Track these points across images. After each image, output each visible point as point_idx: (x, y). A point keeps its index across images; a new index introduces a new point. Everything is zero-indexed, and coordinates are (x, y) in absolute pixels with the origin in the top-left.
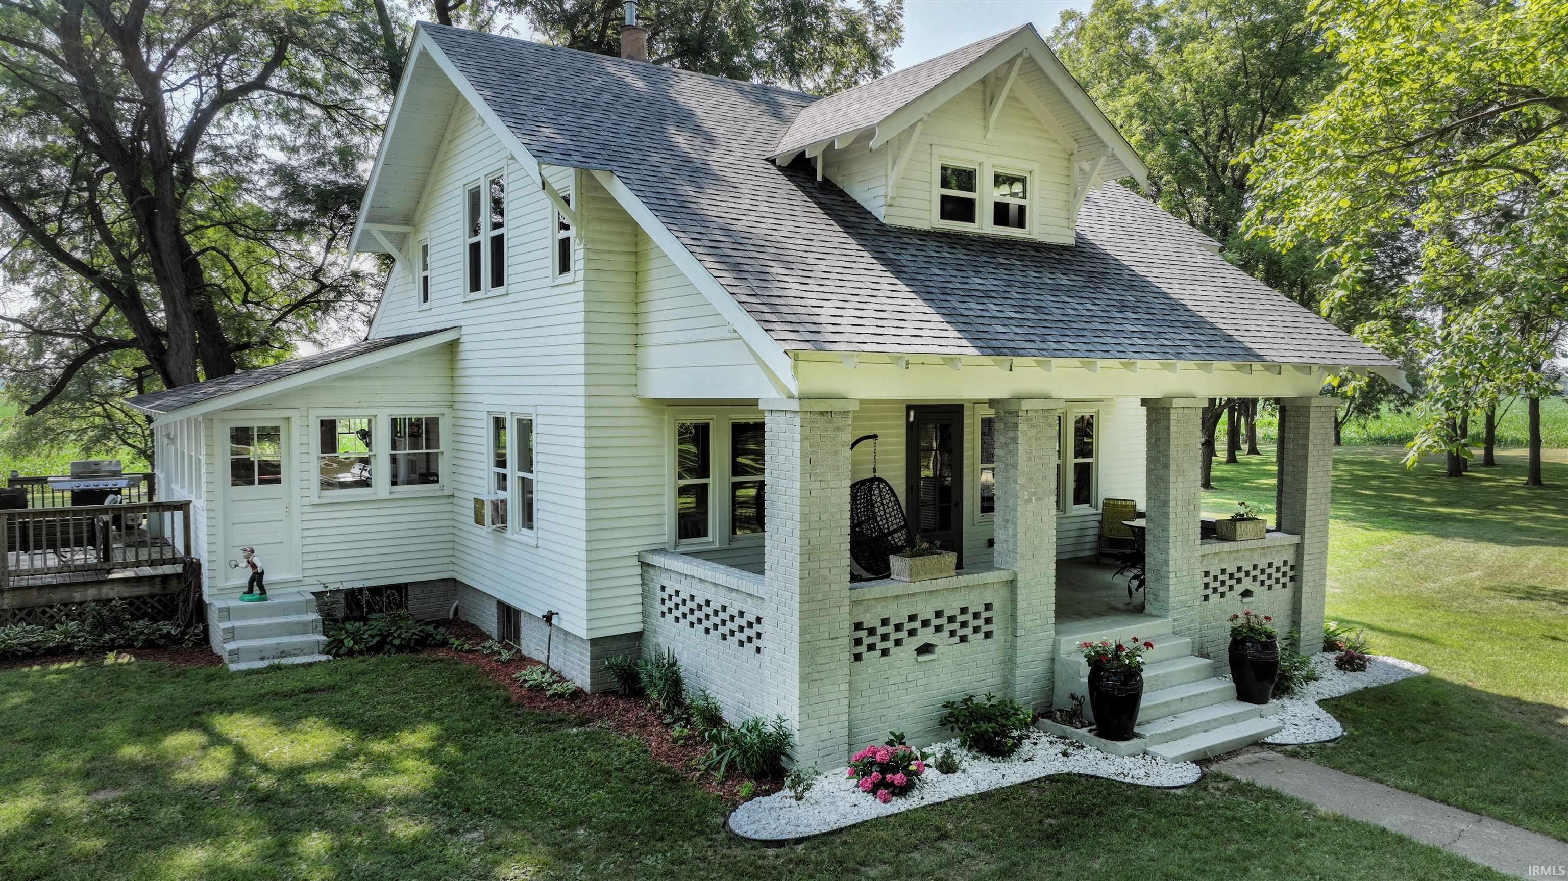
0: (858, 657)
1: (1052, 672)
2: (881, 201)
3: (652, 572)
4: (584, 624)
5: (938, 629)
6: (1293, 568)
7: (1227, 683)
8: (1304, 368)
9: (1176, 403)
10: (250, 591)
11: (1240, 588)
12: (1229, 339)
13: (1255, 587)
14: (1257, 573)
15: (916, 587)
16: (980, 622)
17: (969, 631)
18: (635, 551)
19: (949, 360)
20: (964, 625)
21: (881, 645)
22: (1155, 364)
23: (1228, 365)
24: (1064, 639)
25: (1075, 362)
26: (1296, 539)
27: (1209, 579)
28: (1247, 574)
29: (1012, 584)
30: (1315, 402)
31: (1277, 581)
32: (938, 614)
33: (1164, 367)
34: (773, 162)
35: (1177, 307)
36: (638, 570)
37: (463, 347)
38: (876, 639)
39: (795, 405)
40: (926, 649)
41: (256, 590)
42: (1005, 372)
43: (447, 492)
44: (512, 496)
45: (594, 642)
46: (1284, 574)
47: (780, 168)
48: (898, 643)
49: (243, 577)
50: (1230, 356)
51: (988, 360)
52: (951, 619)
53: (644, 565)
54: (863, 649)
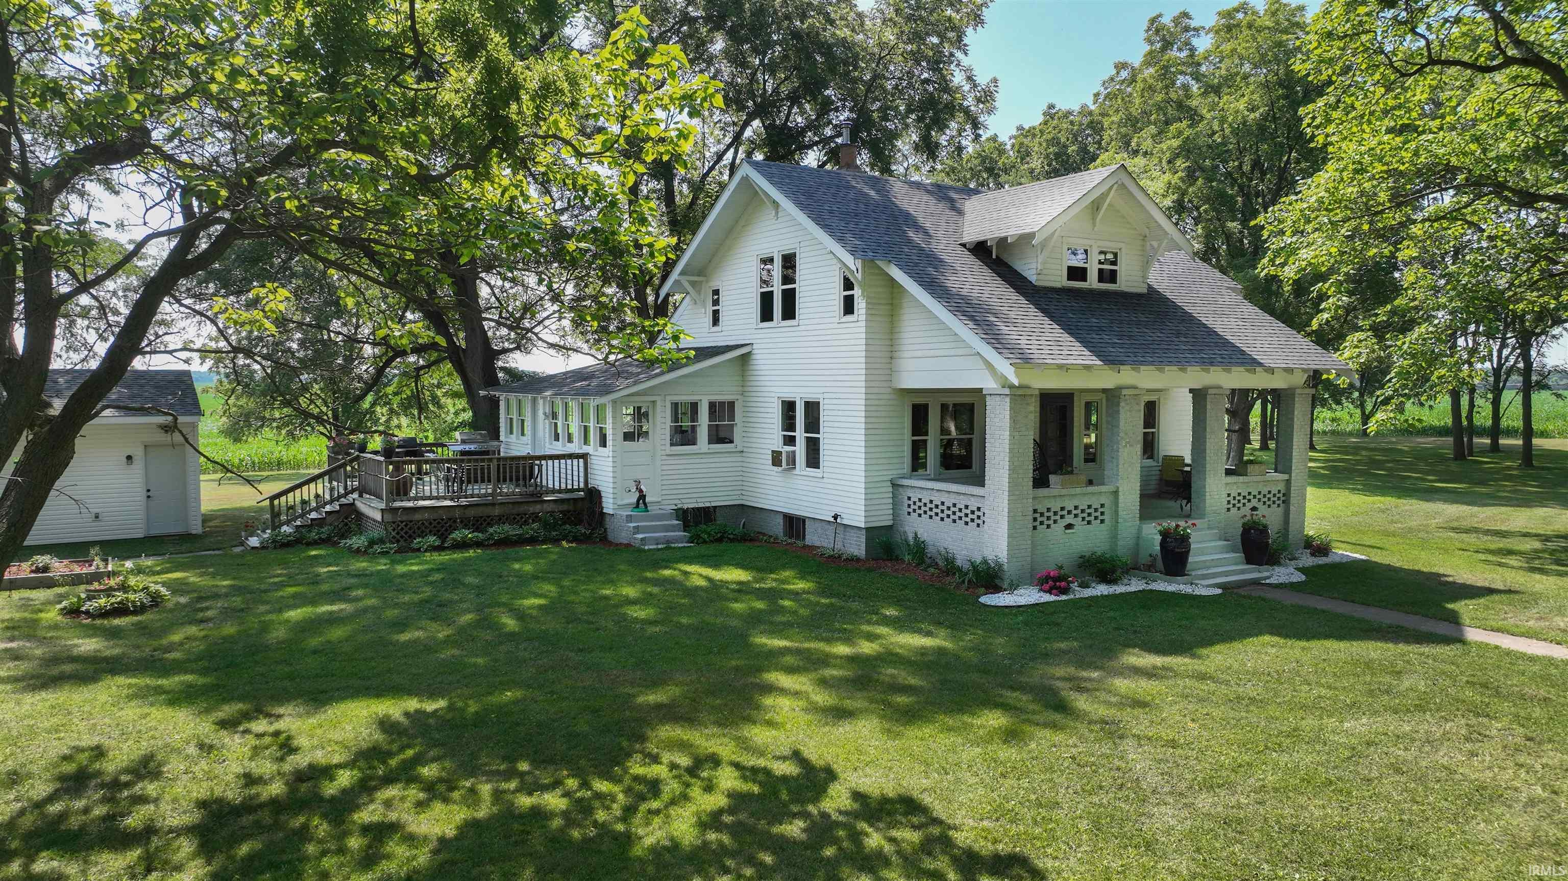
0: (1035, 528)
1: (1137, 544)
2: (1034, 272)
3: (901, 489)
4: (863, 519)
5: (1076, 516)
6: (1284, 495)
7: (1240, 556)
8: (1289, 371)
9: (1210, 391)
10: (637, 506)
11: (1249, 505)
12: (1243, 353)
13: (1260, 505)
14: (1261, 496)
15: (1064, 492)
16: (1098, 514)
17: (1092, 518)
18: (889, 478)
19: (1088, 368)
20: (1089, 515)
21: (1046, 522)
22: (1198, 368)
23: (1242, 369)
24: (1144, 526)
25: (1152, 368)
26: (1286, 477)
27: (1231, 498)
28: (1255, 497)
29: (1116, 493)
30: (1298, 391)
31: (1274, 502)
32: (1076, 508)
33: (1203, 370)
34: (964, 245)
35: (1211, 333)
36: (891, 489)
37: (754, 357)
38: (1044, 519)
39: (1007, 391)
40: (1069, 526)
41: (641, 505)
42: (1116, 374)
43: (739, 449)
44: (800, 449)
45: (868, 530)
46: (1279, 499)
47: (969, 250)
48: (1055, 522)
49: (633, 498)
50: (1242, 364)
51: (1106, 367)
52: (1083, 511)
53: (894, 485)
54: (1037, 523)
